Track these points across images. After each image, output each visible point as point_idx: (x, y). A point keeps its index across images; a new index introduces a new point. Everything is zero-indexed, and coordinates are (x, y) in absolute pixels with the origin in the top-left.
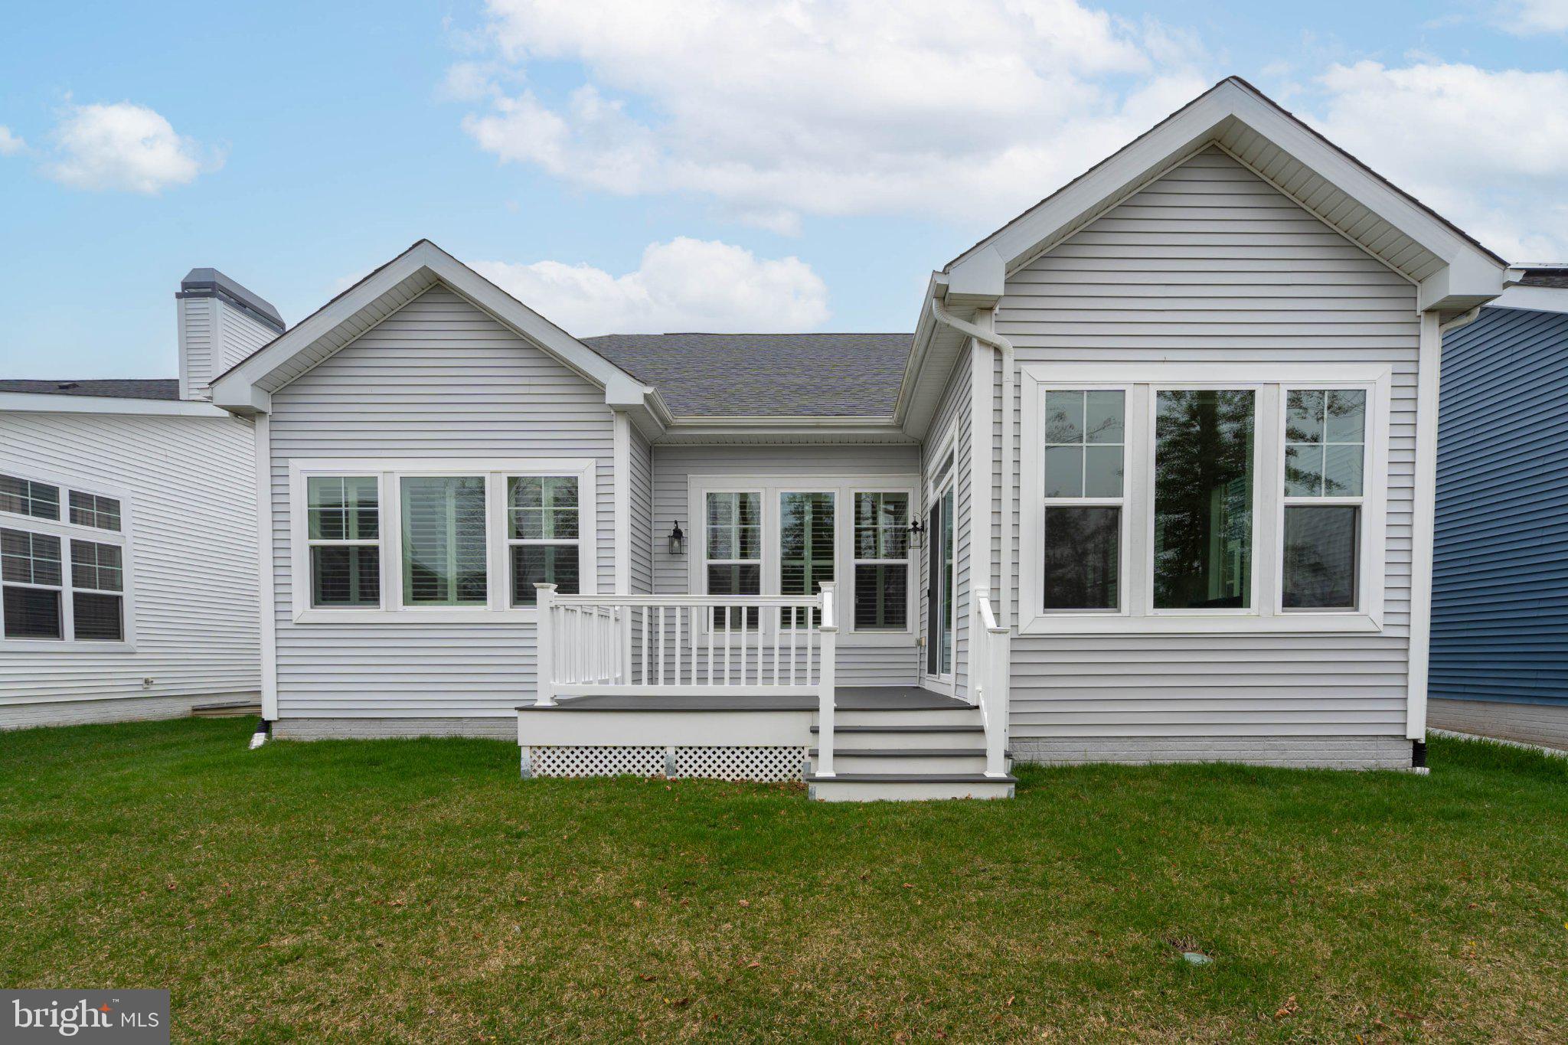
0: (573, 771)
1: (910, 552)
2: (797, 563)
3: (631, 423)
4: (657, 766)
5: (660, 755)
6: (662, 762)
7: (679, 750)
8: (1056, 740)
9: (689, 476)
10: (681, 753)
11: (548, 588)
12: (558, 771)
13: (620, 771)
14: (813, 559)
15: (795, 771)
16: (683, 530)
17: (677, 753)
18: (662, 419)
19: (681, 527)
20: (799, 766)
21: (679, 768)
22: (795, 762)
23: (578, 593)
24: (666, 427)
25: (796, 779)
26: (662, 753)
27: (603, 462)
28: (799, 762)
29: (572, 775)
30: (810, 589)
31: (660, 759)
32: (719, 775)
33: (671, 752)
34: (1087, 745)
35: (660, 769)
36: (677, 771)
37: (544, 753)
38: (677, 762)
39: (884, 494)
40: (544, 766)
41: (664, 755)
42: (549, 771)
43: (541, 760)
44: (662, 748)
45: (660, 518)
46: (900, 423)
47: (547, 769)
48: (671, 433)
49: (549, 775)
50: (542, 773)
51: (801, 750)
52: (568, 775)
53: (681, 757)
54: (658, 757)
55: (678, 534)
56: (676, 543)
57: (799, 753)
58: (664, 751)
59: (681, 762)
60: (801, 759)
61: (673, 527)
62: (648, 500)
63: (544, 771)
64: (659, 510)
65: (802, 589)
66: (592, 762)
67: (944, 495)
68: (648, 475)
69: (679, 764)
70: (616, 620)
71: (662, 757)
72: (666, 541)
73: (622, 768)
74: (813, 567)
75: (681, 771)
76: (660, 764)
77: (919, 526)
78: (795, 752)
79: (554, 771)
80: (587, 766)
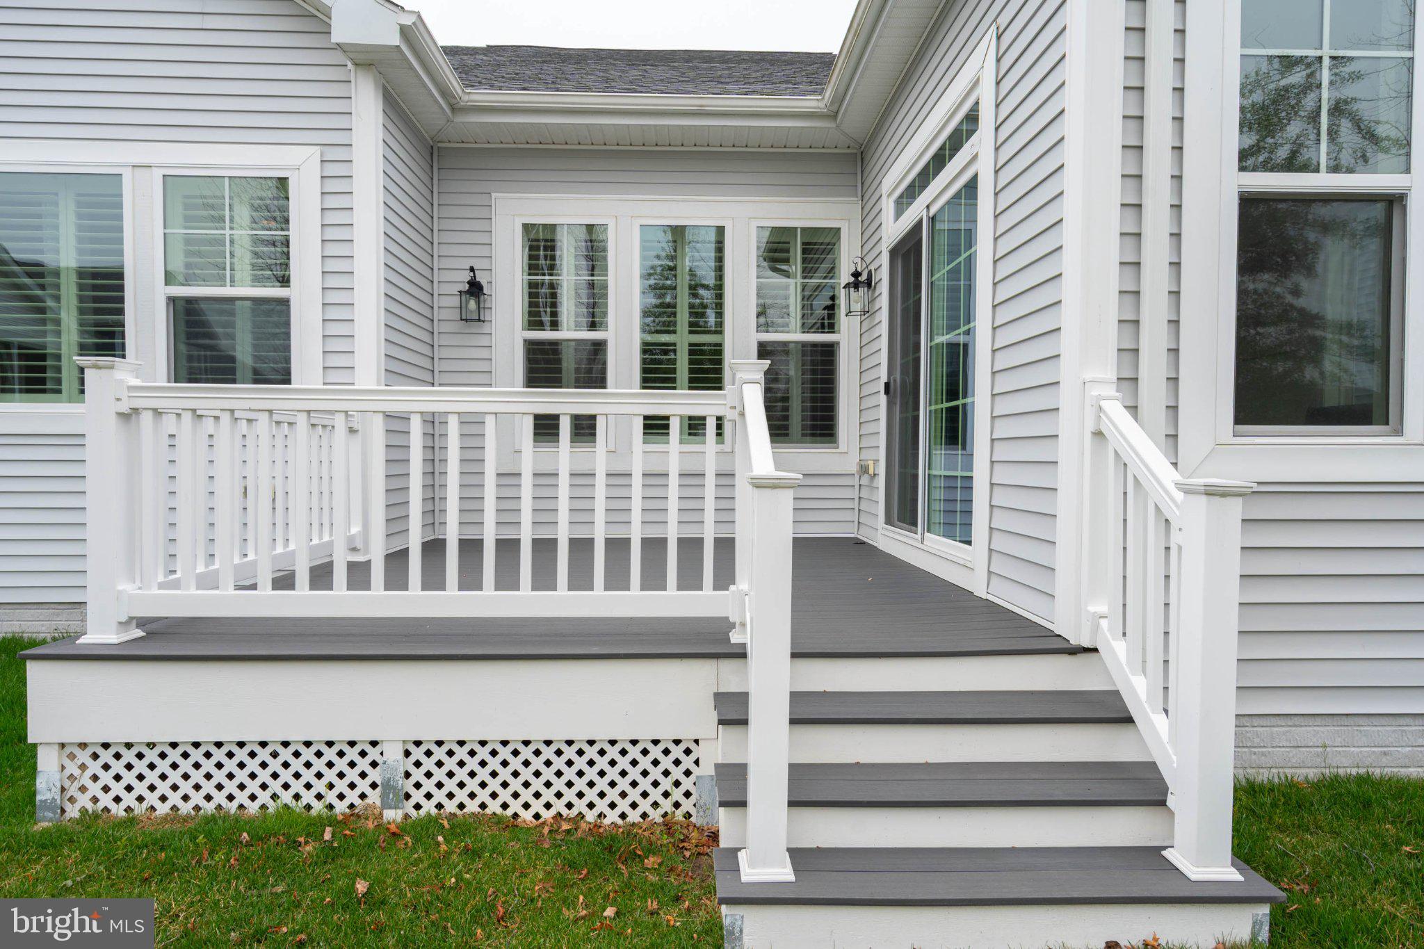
0: (163, 799)
1: (843, 320)
2: (665, 338)
3: (385, 89)
4: (363, 786)
5: (369, 759)
6: (374, 775)
7: (412, 748)
8: (1256, 721)
9: (494, 195)
10: (418, 753)
11: (112, 367)
12: (129, 799)
13: (274, 797)
14: (691, 332)
15: (677, 795)
16: (484, 283)
17: (407, 754)
18: (445, 93)
19: (481, 278)
20: (687, 784)
21: (412, 791)
22: (677, 773)
23: (288, 381)
24: (453, 109)
25: (679, 813)
26: (373, 754)
27: (332, 154)
28: (688, 773)
29: (163, 809)
30: (687, 381)
31: (369, 770)
32: (505, 806)
33: (393, 754)
34: (1324, 732)
35: (369, 791)
36: (408, 796)
37: (95, 756)
38: (408, 775)
39: (803, 229)
40: (95, 789)
41: (379, 759)
42: (106, 800)
43: (89, 773)
44: (374, 744)
45: (446, 263)
46: (834, 108)
47: (100, 795)
48: (461, 119)
49: (106, 810)
50: (90, 806)
51: (693, 746)
52: (153, 808)
53: (418, 764)
54: (363, 765)
55: (475, 289)
56: (472, 304)
57: (688, 752)
58: (378, 749)
59: (418, 775)
60: (693, 768)
61: (467, 276)
62: (427, 233)
63: (95, 800)
64: (445, 250)
65: (674, 380)
66: (208, 776)
67: (933, 211)
68: (427, 193)
69: (412, 780)
70: (352, 431)
71: (374, 764)
72: (455, 301)
73: (280, 791)
74: (690, 345)
75: (418, 796)
76: (369, 780)
77: (864, 278)
78: (677, 752)
79: (117, 800)
80: (197, 787)
